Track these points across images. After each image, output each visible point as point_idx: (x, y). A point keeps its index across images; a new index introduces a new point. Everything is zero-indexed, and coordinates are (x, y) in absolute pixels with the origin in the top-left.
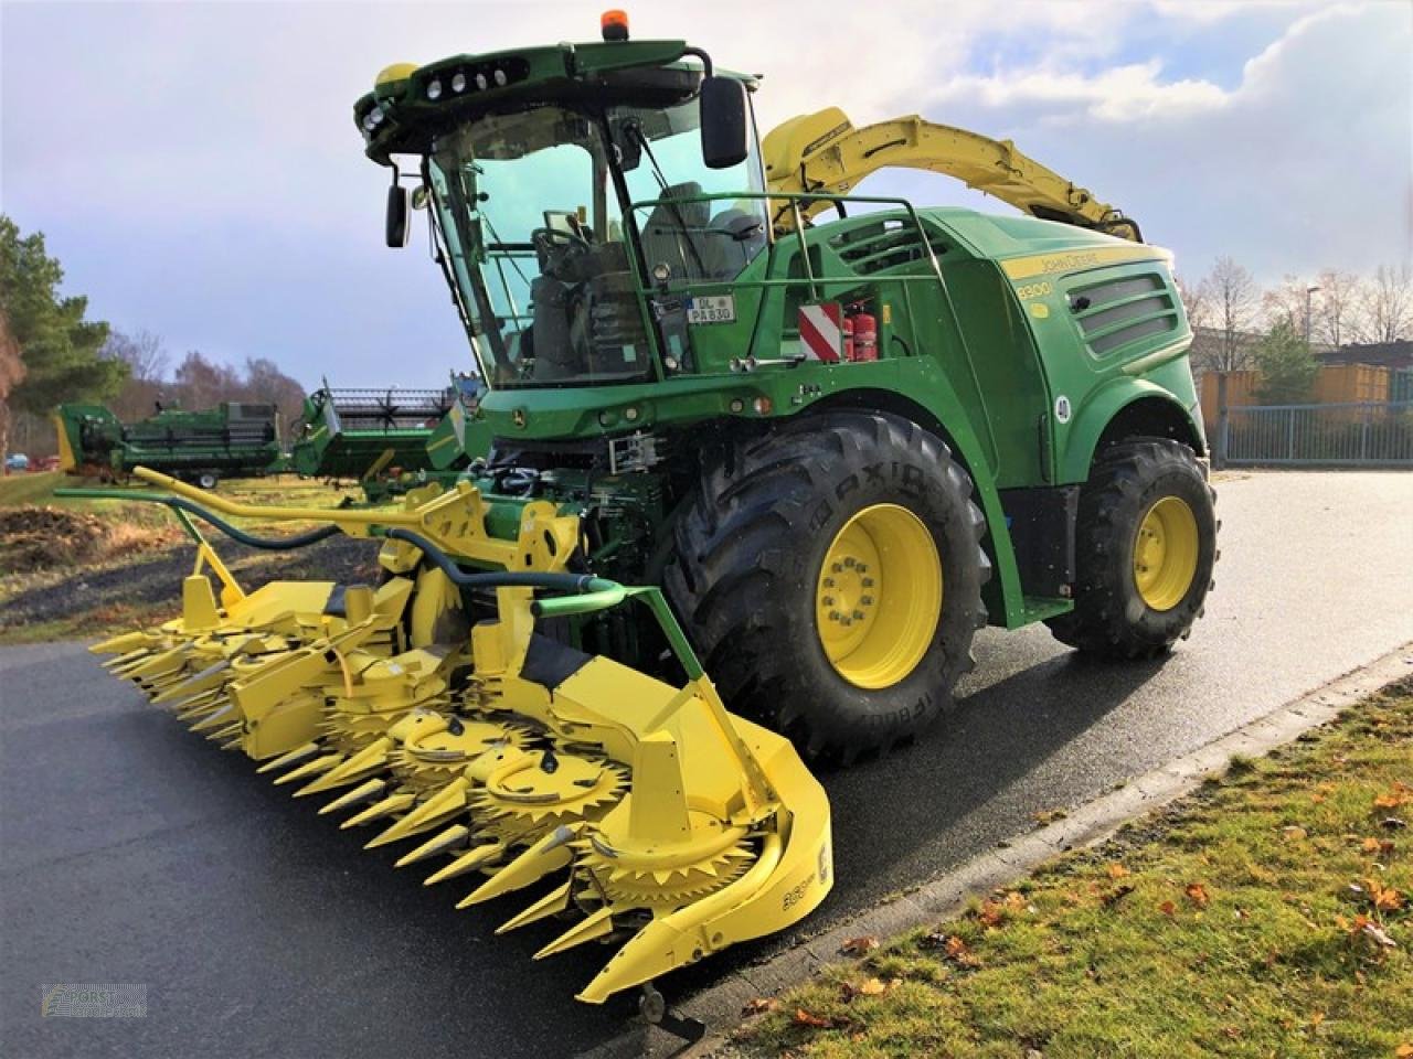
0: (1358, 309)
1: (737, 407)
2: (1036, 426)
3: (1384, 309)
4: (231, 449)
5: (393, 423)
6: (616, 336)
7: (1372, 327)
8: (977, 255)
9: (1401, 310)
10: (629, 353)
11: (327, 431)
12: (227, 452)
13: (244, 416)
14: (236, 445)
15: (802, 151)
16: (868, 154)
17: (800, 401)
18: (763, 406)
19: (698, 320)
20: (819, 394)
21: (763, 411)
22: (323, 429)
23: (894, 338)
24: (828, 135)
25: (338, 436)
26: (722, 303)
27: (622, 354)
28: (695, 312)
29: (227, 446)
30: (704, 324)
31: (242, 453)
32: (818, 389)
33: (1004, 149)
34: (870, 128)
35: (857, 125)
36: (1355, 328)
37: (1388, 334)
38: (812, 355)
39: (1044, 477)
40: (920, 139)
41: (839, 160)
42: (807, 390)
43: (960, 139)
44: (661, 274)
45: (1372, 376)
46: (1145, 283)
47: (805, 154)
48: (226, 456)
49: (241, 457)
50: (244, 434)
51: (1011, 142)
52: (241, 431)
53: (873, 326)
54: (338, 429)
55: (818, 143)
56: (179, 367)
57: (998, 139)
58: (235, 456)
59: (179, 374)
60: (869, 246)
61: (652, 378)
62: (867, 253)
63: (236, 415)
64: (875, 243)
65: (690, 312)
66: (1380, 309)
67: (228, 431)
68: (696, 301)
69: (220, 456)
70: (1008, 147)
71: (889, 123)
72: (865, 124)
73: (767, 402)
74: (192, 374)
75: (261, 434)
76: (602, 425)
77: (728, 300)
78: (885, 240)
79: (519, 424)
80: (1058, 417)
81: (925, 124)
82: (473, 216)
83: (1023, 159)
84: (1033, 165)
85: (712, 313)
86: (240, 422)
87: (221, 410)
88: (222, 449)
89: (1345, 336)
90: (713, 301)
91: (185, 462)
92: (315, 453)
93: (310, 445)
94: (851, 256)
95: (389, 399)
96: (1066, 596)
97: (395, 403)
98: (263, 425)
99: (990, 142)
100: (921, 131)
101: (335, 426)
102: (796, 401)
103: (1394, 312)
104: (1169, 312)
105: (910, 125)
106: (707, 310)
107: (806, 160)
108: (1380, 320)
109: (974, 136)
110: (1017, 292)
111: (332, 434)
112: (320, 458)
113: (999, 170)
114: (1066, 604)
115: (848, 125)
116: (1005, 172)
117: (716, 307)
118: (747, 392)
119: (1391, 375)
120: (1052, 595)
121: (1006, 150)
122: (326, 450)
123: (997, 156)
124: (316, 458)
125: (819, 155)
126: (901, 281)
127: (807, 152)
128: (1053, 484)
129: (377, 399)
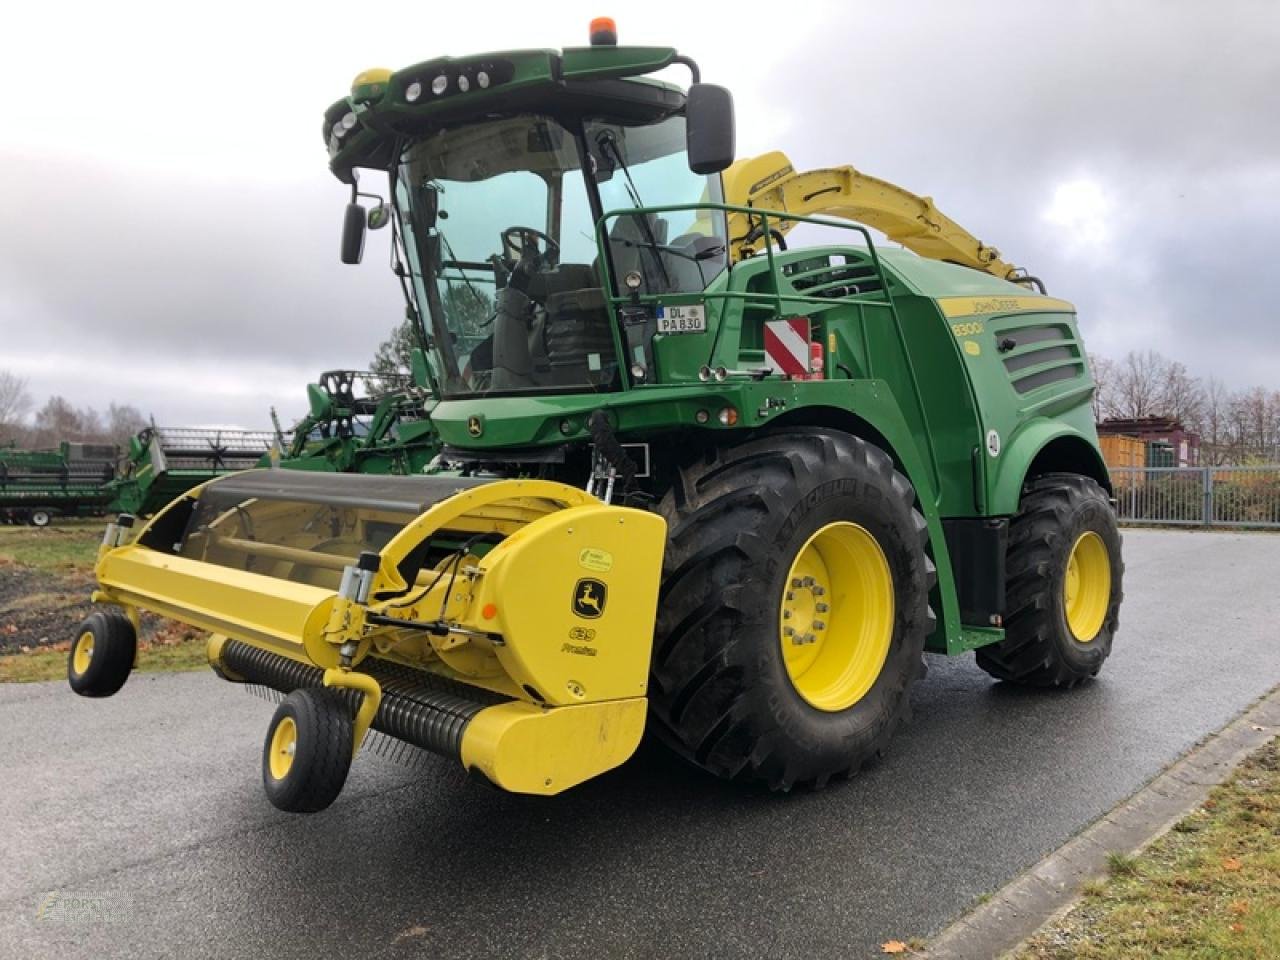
0: (1114, 389)
1: (702, 418)
2: (970, 458)
3: (1135, 389)
4: (68, 487)
5: (221, 463)
6: (572, 353)
7: (1126, 405)
8: (917, 293)
9: (1149, 391)
10: (594, 362)
11: (151, 470)
12: (65, 491)
13: (84, 456)
14: (74, 484)
15: (749, 189)
16: (807, 198)
17: (766, 414)
18: (729, 417)
19: (668, 329)
20: (783, 408)
21: (729, 423)
22: (148, 467)
23: (838, 367)
24: (773, 176)
25: (163, 474)
26: (693, 313)
27: (587, 363)
28: (665, 321)
29: (64, 485)
30: (674, 333)
31: (80, 491)
32: (783, 404)
33: (924, 205)
34: (809, 173)
35: (799, 170)
36: (1112, 406)
37: (1139, 411)
38: (778, 371)
39: (977, 508)
40: (853, 189)
41: (782, 201)
42: (773, 404)
43: (888, 192)
44: (633, 283)
45: (1131, 446)
46: (1056, 332)
47: (751, 193)
48: (62, 494)
49: (79, 495)
50: (83, 474)
51: (931, 199)
52: (80, 470)
53: (821, 353)
54: (163, 468)
55: (764, 182)
56: (41, 412)
57: (921, 195)
58: (73, 494)
59: (40, 417)
60: (816, 277)
61: (616, 387)
62: (814, 284)
63: (77, 455)
64: (821, 275)
65: (660, 322)
66: (1132, 389)
67: (66, 471)
68: (667, 311)
69: (55, 493)
70: (927, 202)
71: (825, 171)
72: (806, 170)
73: (734, 413)
74: (53, 419)
75: (101, 474)
76: (564, 434)
77: (700, 309)
78: (829, 273)
79: (475, 432)
80: (990, 451)
81: (858, 175)
82: (432, 232)
83: (940, 216)
84: (948, 222)
85: (682, 323)
86: (82, 462)
87: (62, 450)
88: (60, 488)
89: (1104, 411)
90: (685, 310)
91: (19, 499)
92: (139, 491)
93: (133, 483)
94: (800, 285)
95: (218, 439)
96: (996, 626)
97: (223, 444)
98: (103, 465)
99: (912, 197)
100: (854, 182)
101: (160, 464)
102: (763, 413)
103: (1143, 392)
104: (1076, 360)
105: (845, 174)
106: (677, 320)
107: (752, 197)
108: (1132, 399)
109: (899, 191)
110: (953, 328)
111: (156, 473)
112: (144, 497)
113: (920, 222)
114: (998, 633)
115: (791, 169)
116: (925, 226)
117: (688, 316)
118: (714, 402)
119: (1147, 445)
120: (984, 624)
121: (926, 206)
122: (150, 488)
123: (918, 211)
124: (140, 495)
125: (764, 194)
126: (858, 305)
127: (754, 190)
128: (984, 514)
129: (208, 439)
